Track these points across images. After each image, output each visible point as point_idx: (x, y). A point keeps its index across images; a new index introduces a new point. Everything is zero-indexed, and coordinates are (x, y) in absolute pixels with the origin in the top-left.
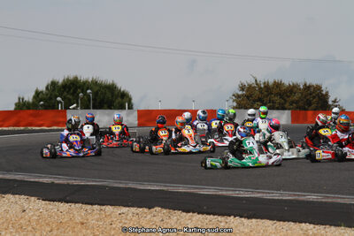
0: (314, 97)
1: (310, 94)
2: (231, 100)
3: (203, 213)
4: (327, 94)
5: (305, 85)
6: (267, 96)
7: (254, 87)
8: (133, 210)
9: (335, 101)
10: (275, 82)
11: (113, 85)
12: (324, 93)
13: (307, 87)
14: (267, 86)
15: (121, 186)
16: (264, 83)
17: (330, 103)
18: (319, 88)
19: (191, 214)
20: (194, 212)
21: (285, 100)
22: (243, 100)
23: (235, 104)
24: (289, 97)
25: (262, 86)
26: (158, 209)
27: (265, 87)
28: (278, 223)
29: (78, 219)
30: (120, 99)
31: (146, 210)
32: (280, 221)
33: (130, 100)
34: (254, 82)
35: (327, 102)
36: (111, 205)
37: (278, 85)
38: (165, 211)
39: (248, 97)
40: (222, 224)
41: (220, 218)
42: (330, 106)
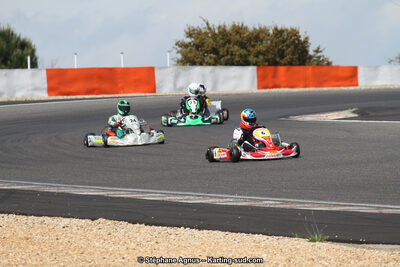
0: (288, 46)
1: (284, 42)
2: (175, 51)
3: (151, 225)
4: (306, 41)
5: (276, 29)
6: (224, 45)
7: (206, 34)
8: (75, 221)
9: (317, 51)
10: (234, 26)
11: (9, 31)
12: (302, 39)
13: (279, 33)
14: (223, 32)
15: (52, 190)
16: (220, 27)
17: (311, 53)
18: (295, 33)
19: (138, 225)
20: (140, 223)
21: (249, 51)
22: (190, 51)
23: (180, 56)
24: (253, 46)
25: (217, 31)
26: (101, 220)
27: (220, 33)
28: (230, 234)
29: (21, 234)
30: (19, 51)
31: (89, 221)
32: (232, 232)
33: (33, 51)
34: (205, 25)
35: (307, 52)
36: (49, 216)
37: (238, 30)
38: (109, 222)
39: (197, 47)
40: (172, 237)
41: (169, 230)
42: (311, 57)
